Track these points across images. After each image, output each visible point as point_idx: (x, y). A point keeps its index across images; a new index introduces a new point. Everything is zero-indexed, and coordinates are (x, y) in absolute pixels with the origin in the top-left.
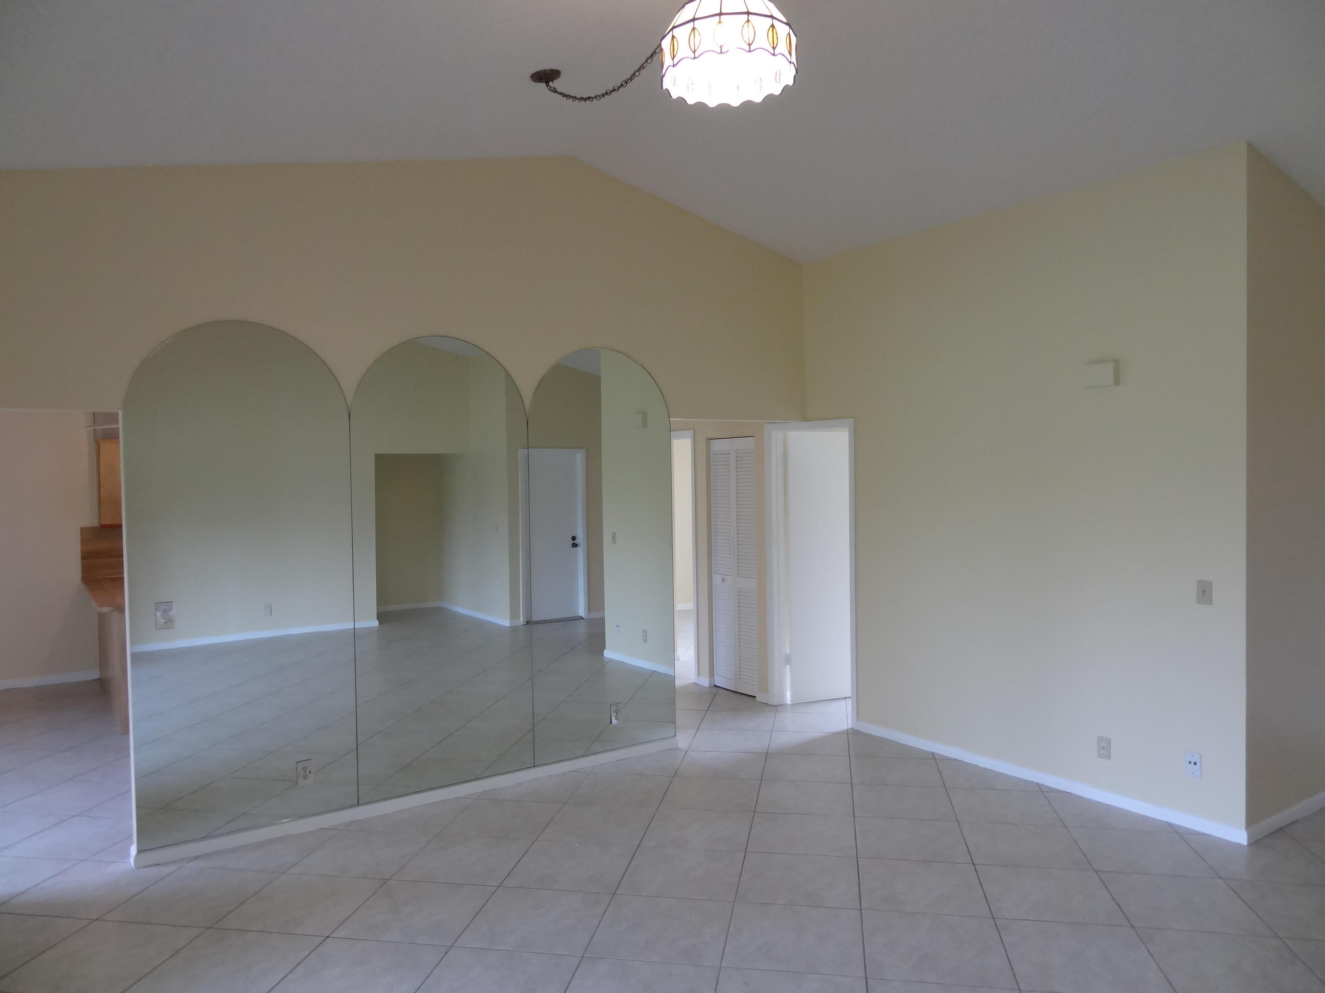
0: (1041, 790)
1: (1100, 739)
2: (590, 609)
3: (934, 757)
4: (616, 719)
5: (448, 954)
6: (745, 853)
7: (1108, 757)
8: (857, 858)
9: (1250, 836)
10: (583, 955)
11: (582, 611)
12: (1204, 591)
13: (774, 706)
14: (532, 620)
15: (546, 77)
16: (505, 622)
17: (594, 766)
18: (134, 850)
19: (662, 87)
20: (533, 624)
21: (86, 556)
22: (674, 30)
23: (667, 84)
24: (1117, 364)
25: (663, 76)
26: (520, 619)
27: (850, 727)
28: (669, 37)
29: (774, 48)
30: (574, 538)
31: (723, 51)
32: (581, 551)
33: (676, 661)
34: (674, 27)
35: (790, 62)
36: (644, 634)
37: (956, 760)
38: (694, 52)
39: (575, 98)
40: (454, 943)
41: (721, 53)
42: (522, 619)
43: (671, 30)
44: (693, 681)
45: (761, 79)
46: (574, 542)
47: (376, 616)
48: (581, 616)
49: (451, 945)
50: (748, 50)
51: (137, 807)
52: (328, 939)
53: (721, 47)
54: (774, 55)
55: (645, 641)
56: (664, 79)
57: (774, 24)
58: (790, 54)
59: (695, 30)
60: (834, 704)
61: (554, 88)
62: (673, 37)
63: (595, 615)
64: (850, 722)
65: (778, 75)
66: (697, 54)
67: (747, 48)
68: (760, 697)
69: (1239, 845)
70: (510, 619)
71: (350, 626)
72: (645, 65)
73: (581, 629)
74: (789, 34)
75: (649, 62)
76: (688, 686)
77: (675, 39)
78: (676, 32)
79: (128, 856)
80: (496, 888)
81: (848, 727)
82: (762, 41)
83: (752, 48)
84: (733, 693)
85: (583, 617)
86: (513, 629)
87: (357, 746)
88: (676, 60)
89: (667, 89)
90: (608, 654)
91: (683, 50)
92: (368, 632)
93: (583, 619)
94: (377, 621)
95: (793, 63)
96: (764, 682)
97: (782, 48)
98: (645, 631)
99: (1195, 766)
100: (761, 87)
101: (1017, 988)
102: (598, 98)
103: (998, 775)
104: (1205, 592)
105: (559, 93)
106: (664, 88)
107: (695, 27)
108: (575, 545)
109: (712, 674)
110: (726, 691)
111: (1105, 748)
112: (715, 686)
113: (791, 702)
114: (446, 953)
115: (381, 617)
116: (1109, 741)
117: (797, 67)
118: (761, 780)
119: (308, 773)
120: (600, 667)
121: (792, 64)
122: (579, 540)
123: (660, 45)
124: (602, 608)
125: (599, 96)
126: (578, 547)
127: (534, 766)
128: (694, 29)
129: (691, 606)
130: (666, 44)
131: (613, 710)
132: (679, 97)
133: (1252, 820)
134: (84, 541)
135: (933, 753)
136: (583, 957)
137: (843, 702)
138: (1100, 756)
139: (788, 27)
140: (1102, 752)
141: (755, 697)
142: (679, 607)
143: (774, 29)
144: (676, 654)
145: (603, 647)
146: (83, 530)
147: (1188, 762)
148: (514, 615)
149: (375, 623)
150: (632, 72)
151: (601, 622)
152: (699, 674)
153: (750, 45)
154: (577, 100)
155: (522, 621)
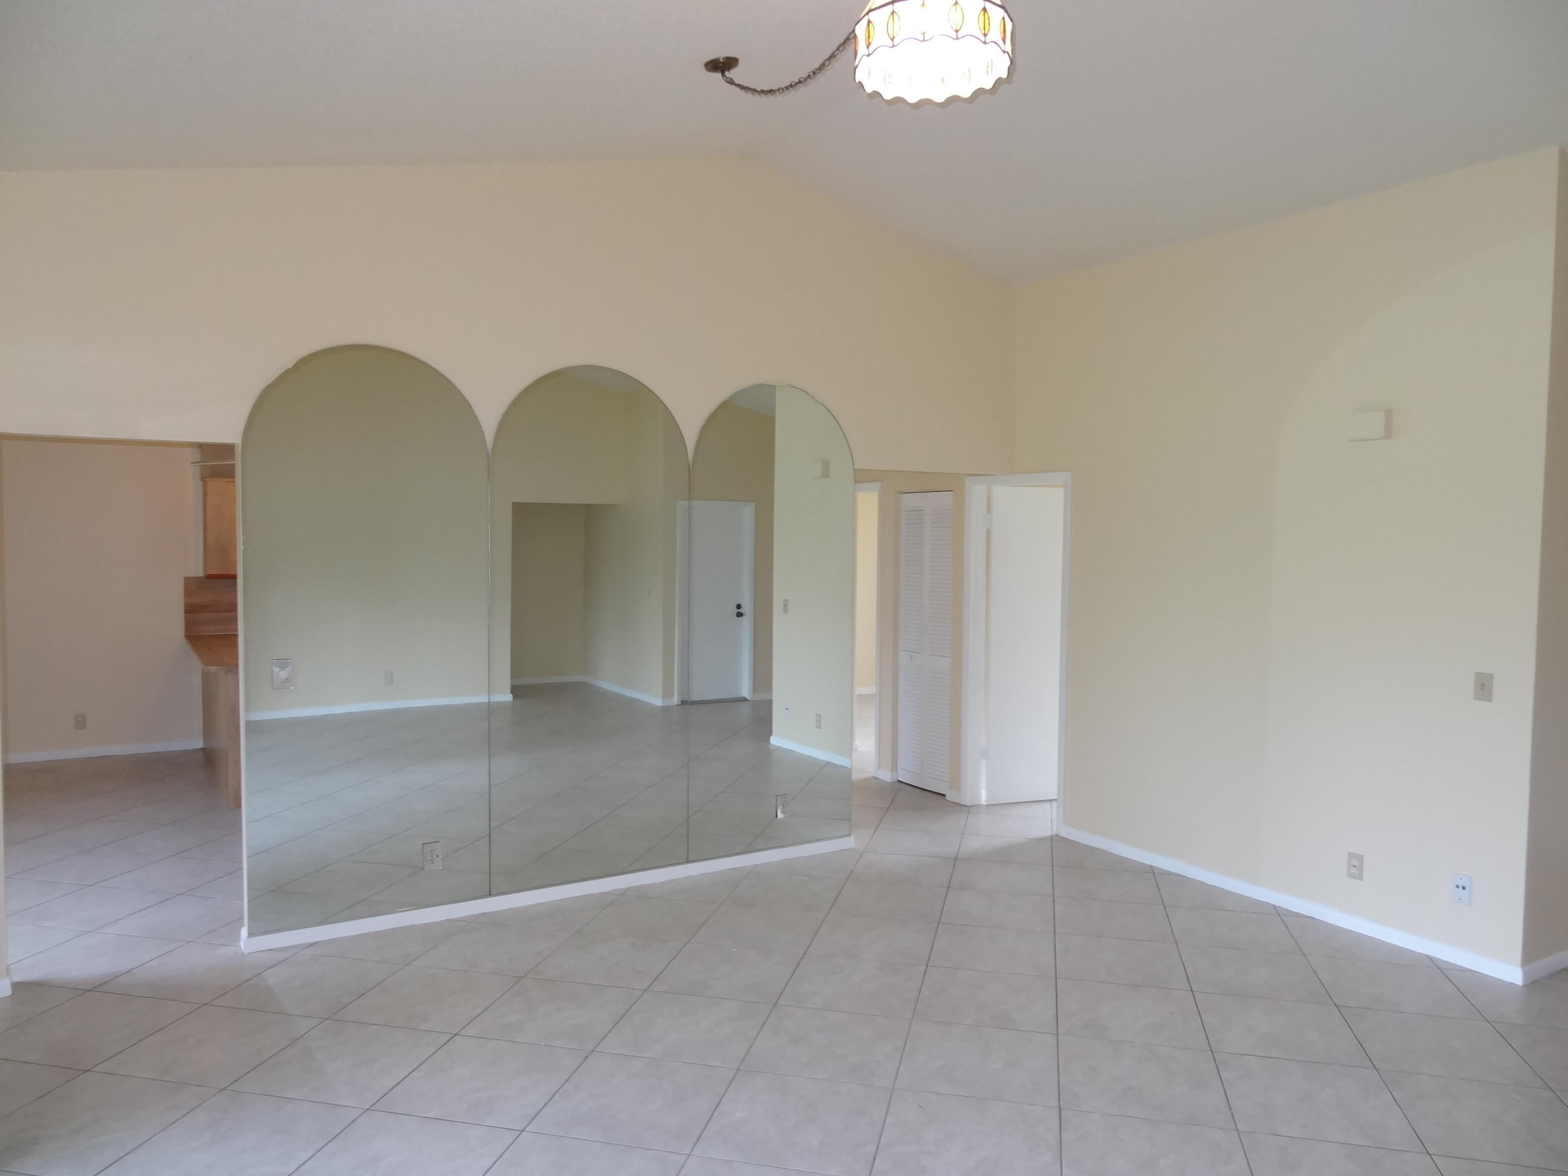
0: (1278, 913)
1: (1351, 855)
2: (755, 689)
3: (1153, 870)
4: (783, 812)
5: (588, 1059)
6: (927, 968)
7: (1360, 877)
8: (1056, 978)
9: (1526, 975)
10: (739, 1067)
11: (746, 691)
12: (1483, 685)
13: (967, 806)
14: (690, 700)
15: (721, 66)
16: (658, 702)
17: (756, 865)
18: (244, 932)
19: (855, 81)
20: (691, 704)
21: (191, 610)
22: (870, 14)
23: (860, 76)
24: (1389, 414)
25: (856, 67)
26: (673, 696)
27: (1054, 833)
28: (864, 22)
29: (985, 35)
30: (739, 606)
31: (926, 39)
32: (746, 622)
33: (853, 752)
34: (870, 11)
35: (1004, 52)
36: (818, 718)
37: (1178, 875)
38: (892, 40)
39: (754, 90)
40: (596, 1047)
41: (924, 40)
42: (676, 698)
43: (867, 14)
44: (872, 775)
45: (969, 70)
46: (739, 610)
47: (509, 688)
48: (745, 698)
49: (591, 1050)
50: (955, 37)
51: (249, 888)
52: (457, 1036)
53: (924, 34)
54: (985, 43)
55: (819, 727)
56: (857, 70)
57: (986, 7)
58: (1004, 41)
59: (895, 14)
60: (1037, 807)
61: (731, 79)
62: (869, 22)
63: (762, 696)
64: (1055, 828)
65: (990, 66)
66: (896, 42)
67: (954, 35)
68: (951, 796)
69: (1511, 985)
70: (663, 698)
71: (483, 699)
72: (835, 54)
73: (745, 711)
74: (1003, 18)
75: (841, 49)
76: (868, 780)
77: (871, 24)
78: (872, 16)
79: (239, 940)
80: (641, 992)
81: (1052, 832)
82: (972, 26)
83: (960, 34)
84: (919, 790)
85: (748, 698)
86: (666, 709)
87: (490, 830)
88: (872, 48)
89: (860, 82)
90: (774, 740)
91: (879, 37)
92: (503, 705)
93: (748, 700)
94: (511, 695)
95: (1007, 52)
96: (956, 778)
97: (995, 34)
98: (819, 715)
99: (1464, 890)
100: (969, 80)
101: (1234, 1128)
102: (781, 91)
103: (1227, 894)
104: (1484, 687)
105: (736, 85)
106: (857, 81)
107: (895, 10)
108: (740, 615)
109: (894, 767)
110: (910, 787)
111: (1356, 867)
112: (898, 781)
113: (986, 802)
114: (586, 1058)
115: (516, 690)
116: (1361, 858)
117: (1011, 57)
118: (948, 888)
119: (435, 857)
120: (764, 756)
121: (1006, 54)
122: (747, 609)
123: (854, 30)
124: (769, 688)
125: (782, 89)
126: (743, 617)
127: (688, 861)
128: (893, 13)
129: (872, 690)
130: (860, 30)
131: (780, 802)
132: (874, 91)
133: (1530, 955)
134: (188, 592)
135: (1151, 867)
136: (738, 1069)
137: (1048, 805)
138: (1350, 875)
139: (1002, 11)
140: (1352, 872)
141: (944, 795)
142: (859, 690)
143: (986, 14)
144: (853, 743)
145: (770, 733)
146: (187, 580)
147: (1455, 887)
148: (667, 693)
149: (509, 697)
150: (821, 61)
151: (768, 704)
152: (879, 768)
153: (957, 31)
154: (757, 93)
155: (676, 700)
